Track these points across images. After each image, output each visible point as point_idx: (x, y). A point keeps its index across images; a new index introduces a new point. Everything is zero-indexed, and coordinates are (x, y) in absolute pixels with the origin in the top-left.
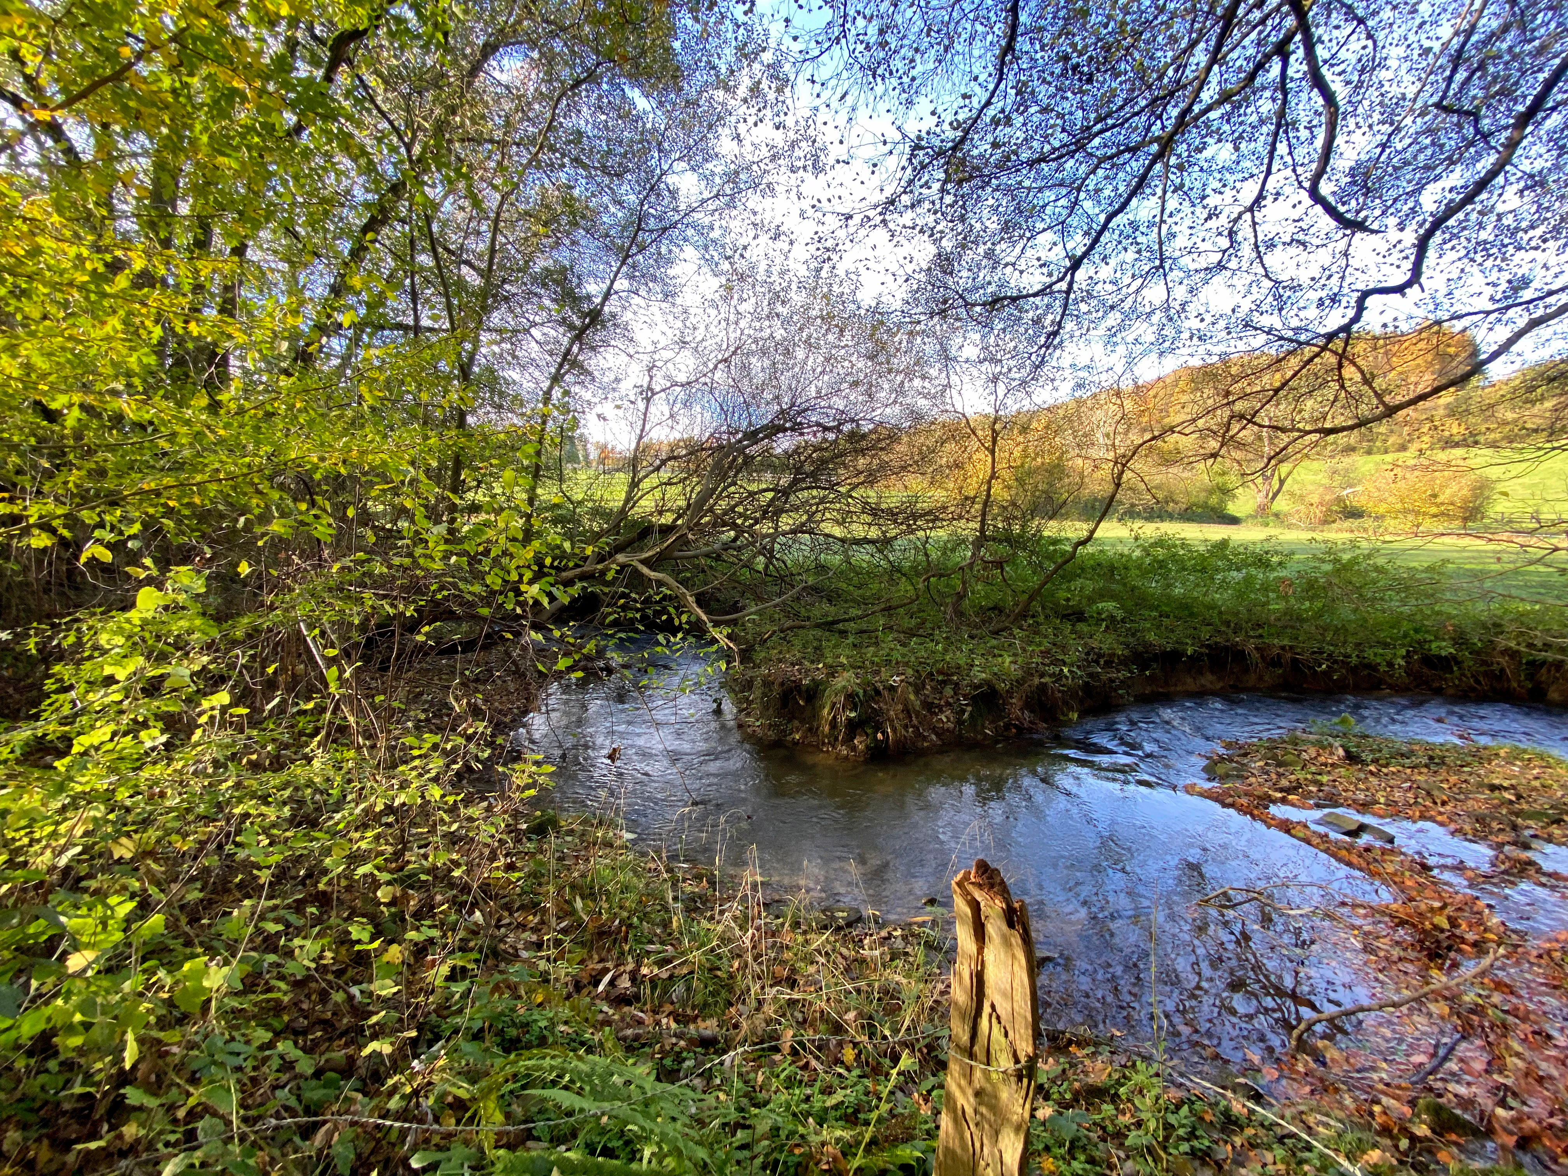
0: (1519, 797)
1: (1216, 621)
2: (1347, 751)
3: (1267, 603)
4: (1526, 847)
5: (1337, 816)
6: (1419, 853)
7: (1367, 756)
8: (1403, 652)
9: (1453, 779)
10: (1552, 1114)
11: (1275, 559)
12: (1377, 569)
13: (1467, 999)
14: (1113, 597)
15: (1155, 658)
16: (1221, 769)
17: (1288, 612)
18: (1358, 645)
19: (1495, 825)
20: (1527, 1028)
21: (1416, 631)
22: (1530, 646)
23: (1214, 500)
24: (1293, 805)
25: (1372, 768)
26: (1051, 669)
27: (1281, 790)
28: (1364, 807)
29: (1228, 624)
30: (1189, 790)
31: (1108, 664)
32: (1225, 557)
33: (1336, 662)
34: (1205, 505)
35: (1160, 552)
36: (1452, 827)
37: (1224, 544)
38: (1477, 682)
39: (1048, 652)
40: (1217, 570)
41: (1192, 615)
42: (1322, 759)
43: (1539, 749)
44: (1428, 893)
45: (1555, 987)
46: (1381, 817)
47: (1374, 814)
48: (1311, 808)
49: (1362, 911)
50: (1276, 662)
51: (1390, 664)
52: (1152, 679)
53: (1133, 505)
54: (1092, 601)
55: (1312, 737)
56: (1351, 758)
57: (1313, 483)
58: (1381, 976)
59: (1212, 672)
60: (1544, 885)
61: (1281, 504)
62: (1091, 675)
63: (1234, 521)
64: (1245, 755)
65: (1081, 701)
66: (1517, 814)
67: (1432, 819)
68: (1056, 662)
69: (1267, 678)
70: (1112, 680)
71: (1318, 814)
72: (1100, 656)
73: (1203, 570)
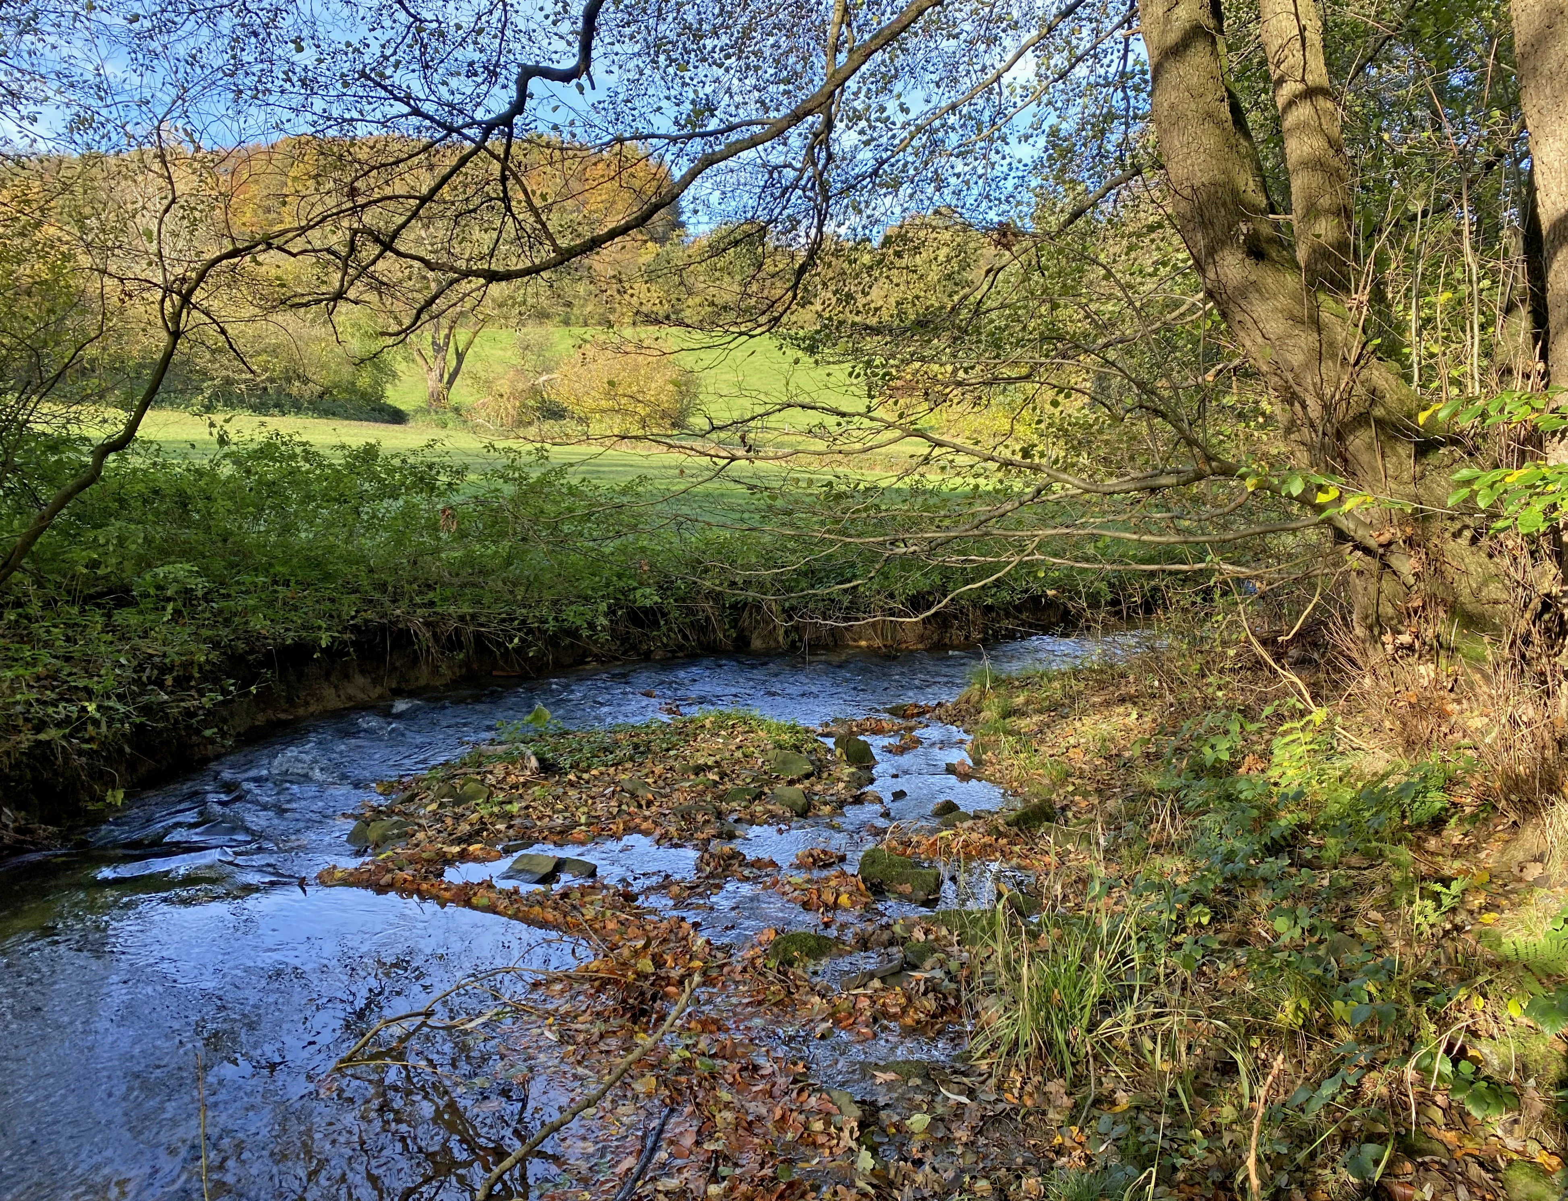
0: (723, 775)
1: (365, 583)
2: (541, 760)
3: (437, 551)
4: (731, 836)
5: (530, 857)
6: (623, 880)
7: (565, 762)
8: (603, 607)
9: (659, 769)
10: (762, 1166)
11: (443, 479)
12: (572, 491)
13: (674, 1057)
14: (186, 553)
15: (268, 660)
16: (374, 832)
17: (469, 560)
18: (555, 603)
19: (700, 818)
20: (734, 1067)
21: (620, 576)
22: (733, 584)
23: (364, 381)
24: (476, 859)
25: (572, 777)
26: (62, 710)
27: (459, 841)
28: (562, 836)
29: (382, 587)
30: (326, 880)
31: (182, 682)
32: (374, 477)
33: (530, 631)
34: (351, 388)
35: (271, 470)
36: (658, 832)
37: (370, 453)
38: (685, 637)
39: (53, 676)
40: (362, 496)
41: (328, 577)
42: (512, 779)
43: (743, 711)
44: (632, 931)
45: (760, 1003)
46: (583, 843)
47: (574, 843)
48: (499, 858)
49: (558, 987)
50: (454, 643)
51: (591, 626)
52: (264, 699)
53: (228, 381)
54: (144, 563)
55: (500, 749)
56: (547, 768)
57: (502, 362)
58: (580, 1070)
59: (363, 672)
60: (747, 879)
61: (461, 393)
62: (146, 710)
63: (397, 417)
64: (411, 799)
65: (132, 765)
66: (720, 798)
67: (637, 830)
68: (70, 695)
69: (444, 669)
70: (189, 714)
71: (505, 864)
72: (165, 670)
73: (342, 500)
